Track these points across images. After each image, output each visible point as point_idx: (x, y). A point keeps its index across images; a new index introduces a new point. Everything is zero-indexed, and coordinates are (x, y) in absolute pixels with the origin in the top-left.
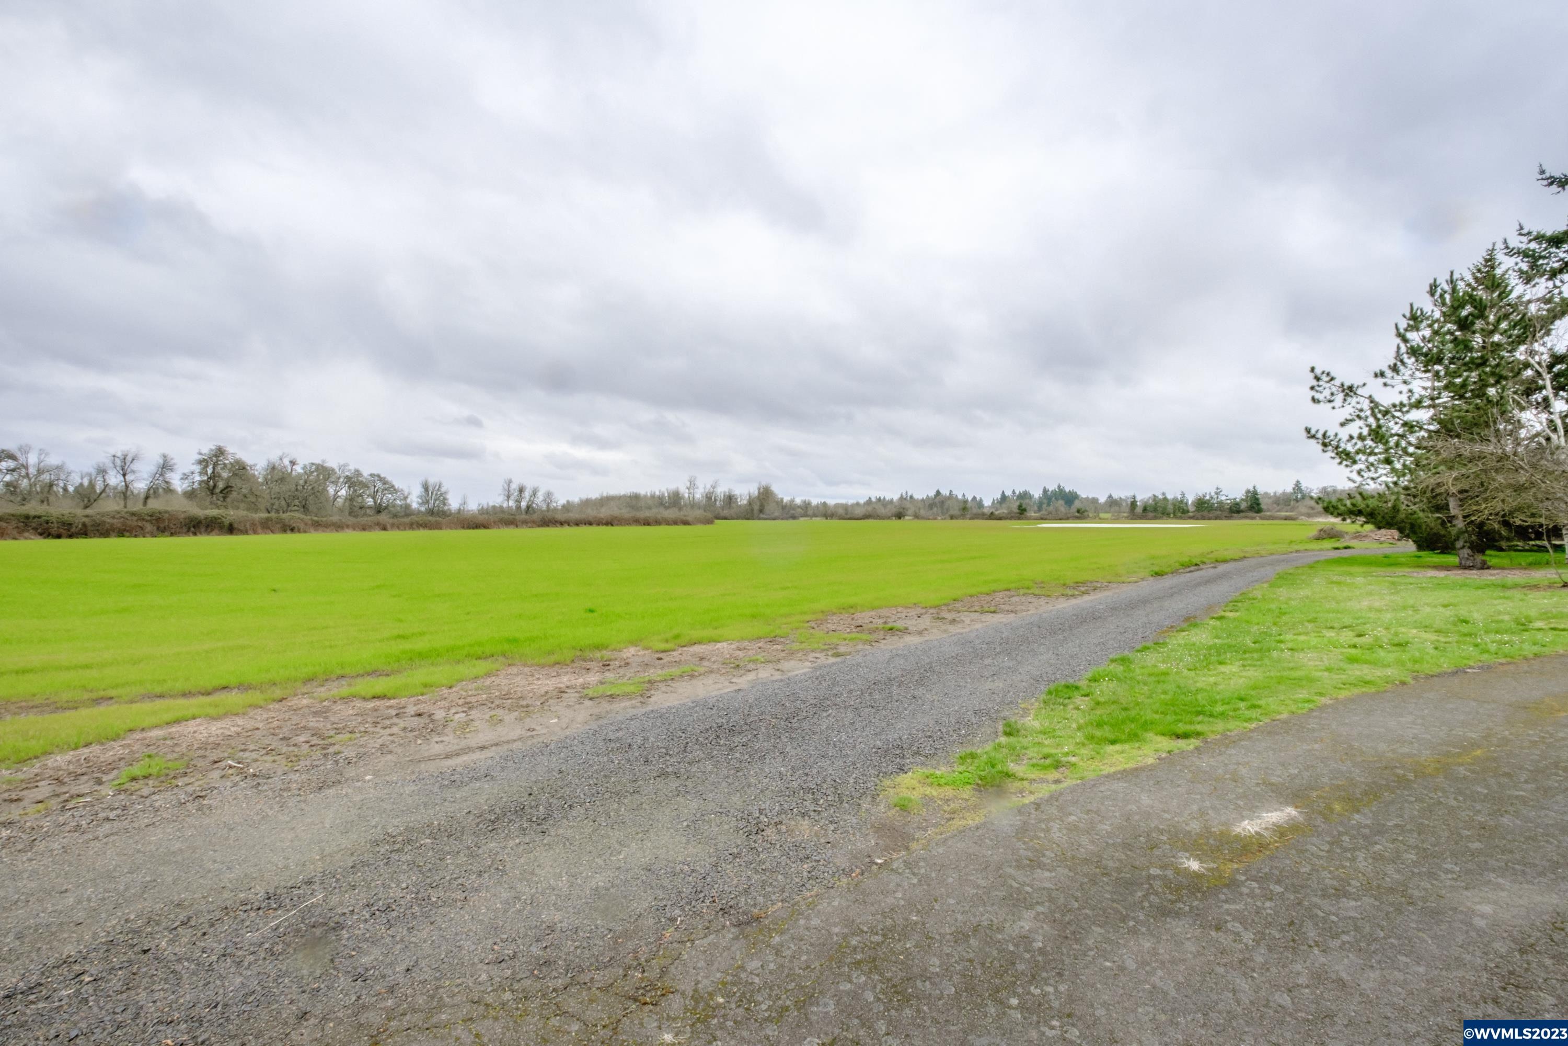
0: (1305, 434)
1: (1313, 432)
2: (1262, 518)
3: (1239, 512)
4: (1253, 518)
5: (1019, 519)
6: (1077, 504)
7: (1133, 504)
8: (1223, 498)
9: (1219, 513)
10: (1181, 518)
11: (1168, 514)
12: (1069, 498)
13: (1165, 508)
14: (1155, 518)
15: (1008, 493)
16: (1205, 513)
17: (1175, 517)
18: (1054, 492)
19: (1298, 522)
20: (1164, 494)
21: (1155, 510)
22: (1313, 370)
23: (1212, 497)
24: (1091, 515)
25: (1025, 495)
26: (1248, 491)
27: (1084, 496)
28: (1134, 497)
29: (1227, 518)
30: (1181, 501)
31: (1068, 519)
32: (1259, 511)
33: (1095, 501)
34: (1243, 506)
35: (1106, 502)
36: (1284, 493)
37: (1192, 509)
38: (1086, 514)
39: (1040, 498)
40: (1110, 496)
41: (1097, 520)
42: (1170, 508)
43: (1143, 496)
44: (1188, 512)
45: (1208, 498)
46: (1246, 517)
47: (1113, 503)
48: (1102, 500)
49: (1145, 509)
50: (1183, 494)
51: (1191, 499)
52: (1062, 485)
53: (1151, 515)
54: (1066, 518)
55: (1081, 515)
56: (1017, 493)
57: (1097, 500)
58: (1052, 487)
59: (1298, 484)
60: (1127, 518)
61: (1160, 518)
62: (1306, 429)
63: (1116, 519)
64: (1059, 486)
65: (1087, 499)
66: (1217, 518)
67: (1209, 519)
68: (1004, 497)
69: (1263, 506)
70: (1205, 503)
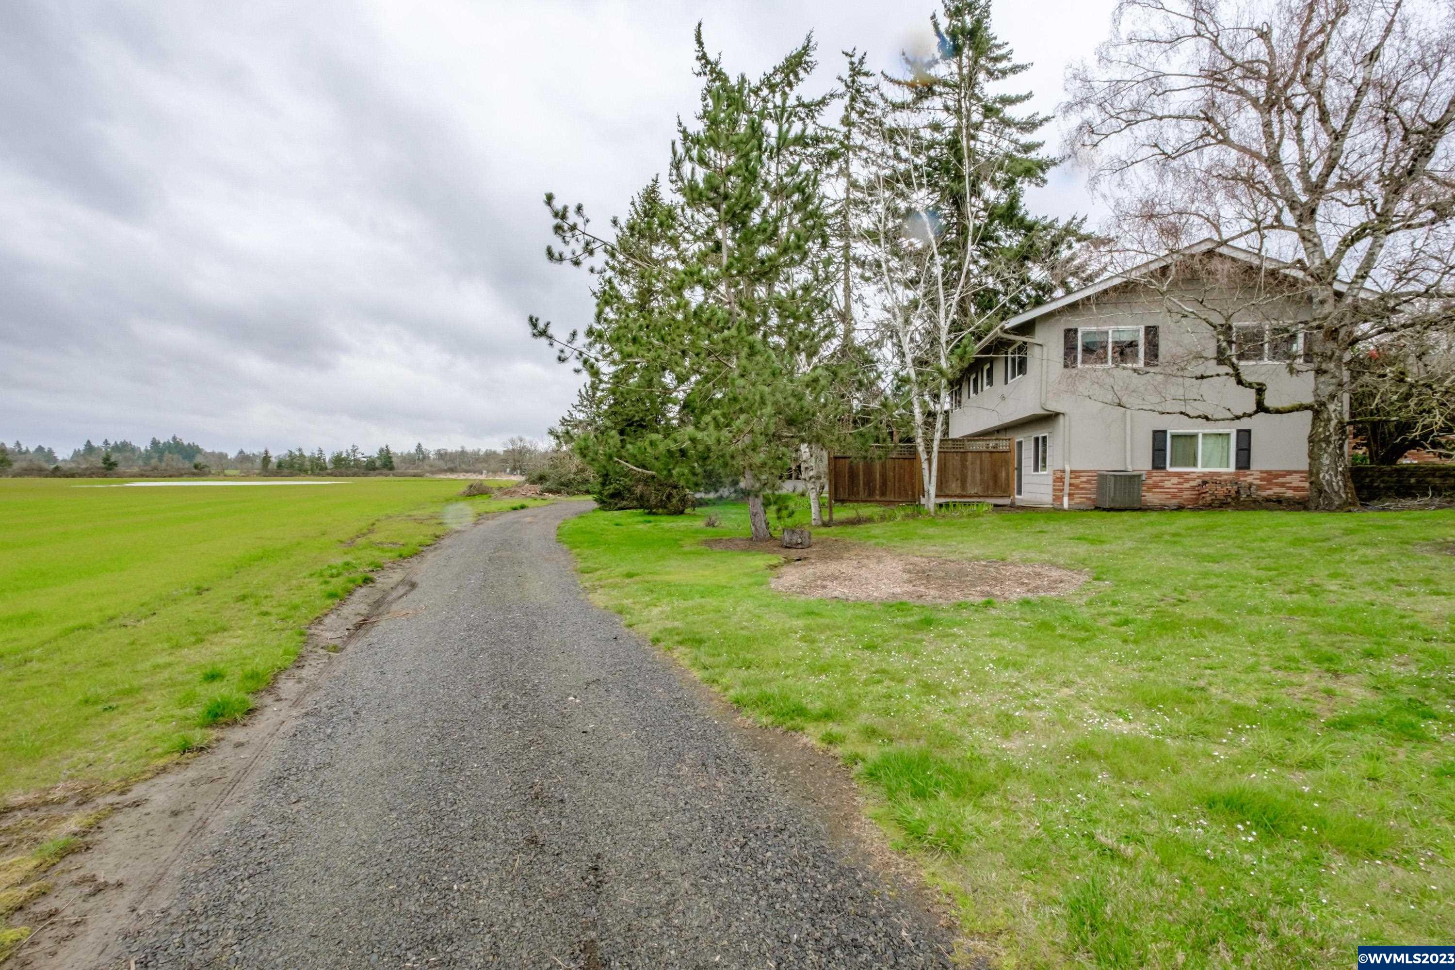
0: (529, 329)
1: (541, 325)
2: (394, 475)
3: (374, 469)
4: (387, 475)
5: (105, 476)
6: (199, 459)
7: (266, 459)
8: (359, 456)
9: (356, 470)
10: (318, 475)
11: (306, 471)
12: (190, 452)
13: (302, 465)
14: (291, 475)
15: (97, 443)
16: (343, 470)
17: (314, 474)
18: (168, 446)
19: (424, 478)
20: (300, 450)
21: (291, 466)
22: (550, 198)
23: (348, 455)
24: (213, 472)
25: (123, 447)
26: (382, 450)
27: (208, 450)
28: (266, 452)
29: (365, 475)
30: (319, 458)
31: (181, 475)
32: (392, 468)
33: (222, 457)
34: (378, 463)
35: (237, 457)
36: (409, 454)
37: (330, 466)
38: (206, 469)
39: (146, 450)
40: (241, 452)
41: (222, 477)
42: (308, 465)
43: (276, 454)
44: (326, 468)
45: (344, 455)
46: (381, 474)
47: (243, 458)
48: (232, 454)
49: (280, 465)
50: (321, 451)
51: (328, 457)
52: (179, 437)
53: (286, 471)
54: (179, 474)
55: (199, 471)
56: (112, 443)
57: (226, 455)
58: (164, 438)
59: (419, 446)
60: (259, 474)
61: (299, 475)
62: (531, 319)
63: (246, 476)
64: (174, 438)
65: (213, 454)
66: (355, 475)
67: (348, 475)
68: (89, 448)
69: (395, 464)
70: (343, 459)
